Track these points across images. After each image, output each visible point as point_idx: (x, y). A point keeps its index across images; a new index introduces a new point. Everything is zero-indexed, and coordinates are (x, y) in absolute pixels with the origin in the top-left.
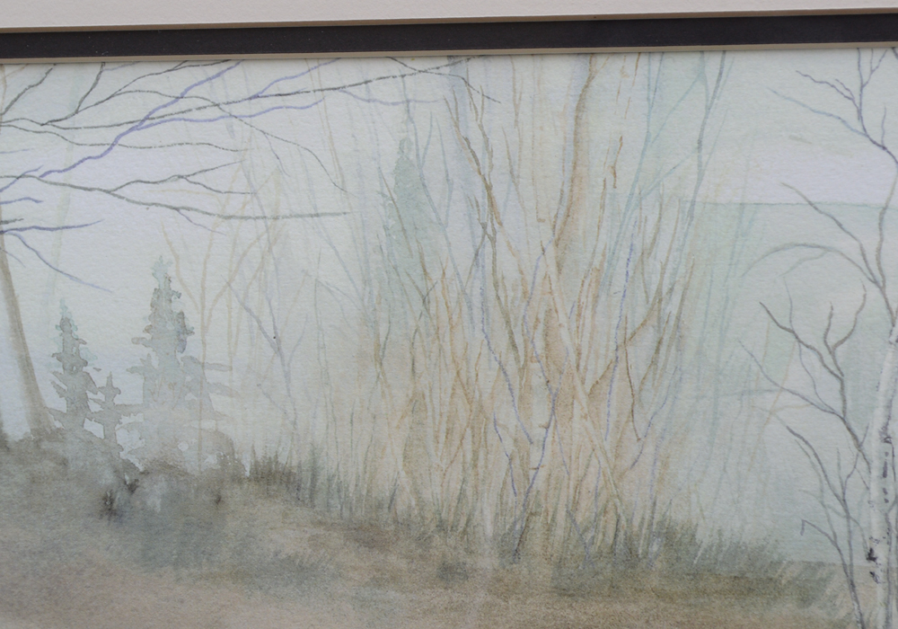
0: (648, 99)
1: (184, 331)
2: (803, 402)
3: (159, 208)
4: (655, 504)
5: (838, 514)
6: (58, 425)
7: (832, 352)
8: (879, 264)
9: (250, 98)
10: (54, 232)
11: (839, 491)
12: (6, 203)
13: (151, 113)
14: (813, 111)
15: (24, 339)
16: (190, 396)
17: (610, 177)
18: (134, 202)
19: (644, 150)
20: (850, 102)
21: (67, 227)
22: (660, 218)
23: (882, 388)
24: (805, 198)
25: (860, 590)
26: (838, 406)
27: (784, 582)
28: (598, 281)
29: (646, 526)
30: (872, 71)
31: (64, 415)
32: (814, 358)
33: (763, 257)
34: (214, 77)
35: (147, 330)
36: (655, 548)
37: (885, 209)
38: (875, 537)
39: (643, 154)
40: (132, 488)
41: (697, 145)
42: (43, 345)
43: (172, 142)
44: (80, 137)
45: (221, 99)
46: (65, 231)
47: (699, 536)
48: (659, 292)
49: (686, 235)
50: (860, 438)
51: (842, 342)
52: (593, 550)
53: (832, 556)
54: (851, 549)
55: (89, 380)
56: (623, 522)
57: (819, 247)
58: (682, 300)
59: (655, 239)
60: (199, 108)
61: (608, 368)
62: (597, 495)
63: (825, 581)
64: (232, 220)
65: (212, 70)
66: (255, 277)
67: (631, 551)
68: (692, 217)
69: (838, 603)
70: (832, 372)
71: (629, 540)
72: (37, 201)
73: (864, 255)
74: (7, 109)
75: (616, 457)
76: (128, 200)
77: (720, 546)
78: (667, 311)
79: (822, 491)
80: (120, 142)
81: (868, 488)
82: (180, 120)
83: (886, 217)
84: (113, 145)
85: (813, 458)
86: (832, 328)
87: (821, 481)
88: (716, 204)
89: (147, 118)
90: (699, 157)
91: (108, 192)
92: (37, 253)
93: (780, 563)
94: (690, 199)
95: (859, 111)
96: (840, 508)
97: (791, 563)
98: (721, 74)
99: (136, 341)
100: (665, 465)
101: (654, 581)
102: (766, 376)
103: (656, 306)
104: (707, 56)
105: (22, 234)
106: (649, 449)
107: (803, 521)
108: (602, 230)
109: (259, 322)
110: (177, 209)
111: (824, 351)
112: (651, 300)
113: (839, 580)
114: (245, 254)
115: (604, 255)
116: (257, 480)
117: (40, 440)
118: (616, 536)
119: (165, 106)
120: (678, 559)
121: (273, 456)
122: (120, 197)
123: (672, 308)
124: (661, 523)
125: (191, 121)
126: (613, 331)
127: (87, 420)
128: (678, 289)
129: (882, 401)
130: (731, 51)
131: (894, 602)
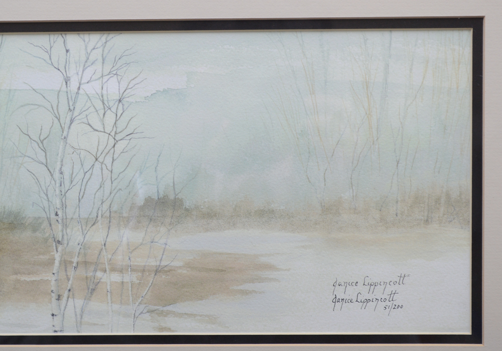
2: (32, 160)
5: (45, 200)
7: (42, 142)
8: (58, 111)
11: (45, 192)
20: (47, 53)
23: (59, 155)
25: (53, 226)
26: (44, 161)
27: (27, 224)
30: (54, 42)
32: (36, 144)
37: (59, 91)
38: (58, 207)
50: (52, 173)
51: (45, 139)
53: (43, 215)
54: (50, 212)
57: (37, 105)
63: (41, 224)
69: (46, 231)
70: (42, 150)
73: (52, 108)
77: (4, 212)
79: (39, 192)
81: (55, 190)
83: (60, 94)
85: (36, 180)
86: (42, 134)
87: (39, 188)
93: (25, 217)
95: (50, 57)
96: (46, 198)
97: (29, 217)
111: (39, 142)
113: (46, 224)
129: (59, 159)
130: (5, 34)
131: (65, 230)
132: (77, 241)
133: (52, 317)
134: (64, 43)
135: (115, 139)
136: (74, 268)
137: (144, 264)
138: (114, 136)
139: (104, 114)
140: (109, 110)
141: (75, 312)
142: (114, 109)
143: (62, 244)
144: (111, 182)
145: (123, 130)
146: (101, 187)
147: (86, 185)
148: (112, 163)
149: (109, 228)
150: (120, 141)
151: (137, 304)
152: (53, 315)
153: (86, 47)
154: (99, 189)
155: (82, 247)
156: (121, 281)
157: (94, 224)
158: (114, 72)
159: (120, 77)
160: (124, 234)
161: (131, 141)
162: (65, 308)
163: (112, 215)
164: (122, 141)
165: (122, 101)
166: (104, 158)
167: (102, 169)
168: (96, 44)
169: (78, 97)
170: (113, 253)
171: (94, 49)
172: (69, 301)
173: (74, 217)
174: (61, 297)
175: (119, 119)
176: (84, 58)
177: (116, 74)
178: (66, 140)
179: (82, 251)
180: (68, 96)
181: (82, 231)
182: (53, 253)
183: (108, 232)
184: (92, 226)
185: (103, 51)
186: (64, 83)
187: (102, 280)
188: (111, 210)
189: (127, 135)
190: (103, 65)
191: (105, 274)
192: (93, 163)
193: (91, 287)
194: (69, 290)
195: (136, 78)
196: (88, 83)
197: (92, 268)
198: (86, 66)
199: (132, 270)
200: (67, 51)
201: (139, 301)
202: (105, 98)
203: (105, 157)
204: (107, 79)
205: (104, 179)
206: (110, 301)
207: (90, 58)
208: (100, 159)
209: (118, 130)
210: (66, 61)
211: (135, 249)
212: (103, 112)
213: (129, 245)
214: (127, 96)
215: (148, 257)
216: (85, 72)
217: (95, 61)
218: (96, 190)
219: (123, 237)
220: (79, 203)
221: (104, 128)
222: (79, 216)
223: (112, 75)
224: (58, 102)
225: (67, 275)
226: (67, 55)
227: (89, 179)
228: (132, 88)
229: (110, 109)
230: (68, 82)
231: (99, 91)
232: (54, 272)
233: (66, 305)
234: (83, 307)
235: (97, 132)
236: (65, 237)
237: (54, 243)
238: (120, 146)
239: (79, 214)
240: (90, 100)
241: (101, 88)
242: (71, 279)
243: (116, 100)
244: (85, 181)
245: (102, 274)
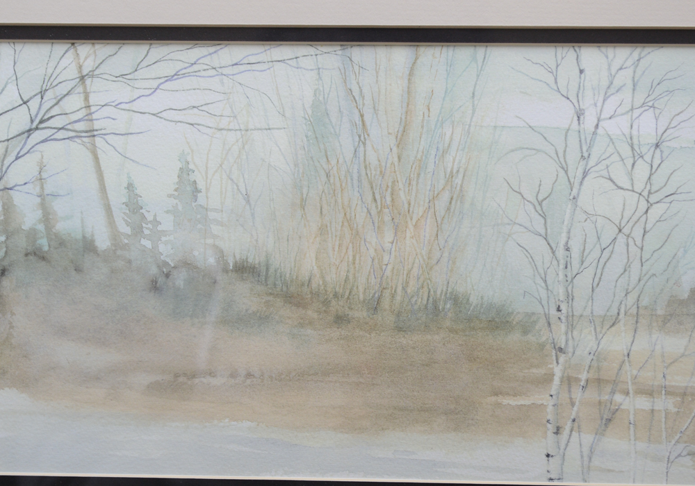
0: (447, 71)
1: (196, 191)
2: (525, 230)
3: (183, 124)
4: (448, 283)
5: (542, 288)
6: (126, 241)
7: (540, 204)
8: (565, 158)
9: (233, 65)
10: (124, 137)
11: (543, 276)
12: (96, 120)
13: (177, 72)
14: (532, 78)
15: (107, 194)
16: (199, 226)
17: (426, 111)
18: (168, 120)
19: (445, 97)
20: (551, 74)
21: (131, 134)
22: (452, 133)
23: (566, 223)
24: (527, 124)
25: (553, 327)
26: (543, 232)
27: (514, 323)
28: (419, 166)
29: (444, 294)
30: (562, 58)
31: (129, 236)
32: (531, 207)
33: (506, 154)
34: (213, 53)
35: (176, 190)
36: (448, 306)
37: (568, 130)
38: (561, 299)
39: (444, 99)
40: (167, 276)
41: (472, 95)
42: (117, 198)
43: (190, 88)
44: (138, 84)
45: (216, 65)
46: (129, 135)
47: (471, 300)
48: (452, 172)
49: (466, 142)
50: (554, 249)
51: (545, 199)
52: (416, 307)
53: (539, 310)
54: (549, 306)
55: (143, 217)
56: (432, 292)
57: (534, 149)
58: (464, 177)
59: (450, 144)
60: (204, 70)
61: (425, 212)
62: (418, 279)
63: (535, 322)
64: (223, 131)
65: (212, 49)
66: (235, 162)
67: (436, 307)
68: (469, 133)
69: (542, 333)
70: (540, 215)
71: (435, 302)
72: (113, 119)
73: (557, 154)
74: (97, 68)
75: (429, 259)
76: (165, 119)
77: (482, 304)
78: (456, 182)
79: (534, 276)
80: (160, 87)
81: (558, 274)
82: (194, 76)
83: (568, 134)
84: (156, 89)
85: (530, 259)
86: (540, 191)
87: (534, 271)
88: (482, 126)
89: (175, 75)
90: (473, 101)
91: (154, 115)
92: (114, 148)
93: (512, 313)
94: (468, 123)
95: (556, 79)
96: (543, 285)
97: (519, 313)
98: (485, 58)
99: (170, 196)
100: (454, 263)
101: (448, 323)
102: (507, 216)
103: (450, 180)
104: (477, 48)
105: (105, 137)
106: (446, 254)
107: (525, 291)
108: (422, 139)
109: (237, 186)
110: (192, 125)
111: (536, 204)
112: (447, 176)
113: (543, 321)
114: (230, 150)
115: (423, 152)
116: (236, 271)
117: (116, 249)
118: (428, 300)
119: (185, 68)
120: (460, 311)
121: (245, 258)
122: (161, 118)
123: (458, 181)
124: (451, 293)
125: (200, 77)
126: (428, 192)
127: (142, 239)
128: (462, 170)
129: (565, 229)
130: (490, 46)
131: (570, 333)
132: (588, 349)
133: (547, 458)
134: (577, 60)
135: (648, 202)
136: (581, 387)
137: (685, 384)
138: (646, 197)
139: (633, 165)
140: (641, 159)
141: (581, 452)
142: (648, 158)
143: (564, 353)
144: (640, 264)
145: (661, 189)
146: (625, 271)
147: (603, 268)
148: (644, 236)
149: (635, 330)
150: (656, 205)
151: (673, 442)
152: (548, 456)
153: (609, 66)
154: (622, 274)
155: (595, 358)
156: (651, 408)
157: (613, 324)
158: (650, 104)
159: (659, 111)
160: (657, 340)
161: (672, 204)
162: (567, 445)
163: (641, 312)
164: (658, 204)
165: (661, 146)
166: (632, 229)
167: (628, 245)
168: (625, 62)
169: (595, 139)
170: (641, 368)
171: (621, 69)
172: (572, 437)
173: (585, 314)
174: (561, 430)
175: (655, 172)
176: (605, 83)
177: (653, 106)
178: (577, 202)
179: (595, 364)
180: (580, 137)
181: (596, 335)
182: (551, 366)
183: (634, 336)
184: (611, 327)
185: (634, 72)
186: (576, 118)
187: (622, 407)
188: (640, 305)
189: (667, 196)
190: (633, 93)
191: (628, 398)
192: (615, 236)
193: (605, 417)
194: (574, 420)
195: (682, 112)
196: (610, 118)
197: (608, 389)
198: (608, 94)
199: (668, 393)
200: (581, 71)
201: (677, 438)
202: (635, 141)
203: (633, 227)
204: (639, 114)
205: (631, 260)
206: (632, 438)
207: (614, 82)
208: (626, 230)
209: (654, 188)
210: (580, 86)
211: (673, 362)
212: (632, 162)
213: (664, 356)
214: (668, 139)
215: (693, 374)
216: (606, 103)
217: (622, 87)
218: (618, 275)
219: (655, 344)
220: (592, 295)
221: (632, 184)
222: (592, 313)
223: (648, 108)
224: (566, 146)
225: (571, 398)
226: (580, 78)
227: (608, 259)
228: (675, 127)
229: (642, 157)
230: (582, 118)
231: (627, 131)
232: (552, 393)
233: (568, 442)
234: (592, 444)
235: (622, 191)
236: (570, 342)
237: (554, 352)
238: (656, 212)
239: (592, 310)
240: (613, 143)
241: (630, 126)
242: (577, 404)
243: (651, 145)
244: (602, 261)
245: (623, 397)
